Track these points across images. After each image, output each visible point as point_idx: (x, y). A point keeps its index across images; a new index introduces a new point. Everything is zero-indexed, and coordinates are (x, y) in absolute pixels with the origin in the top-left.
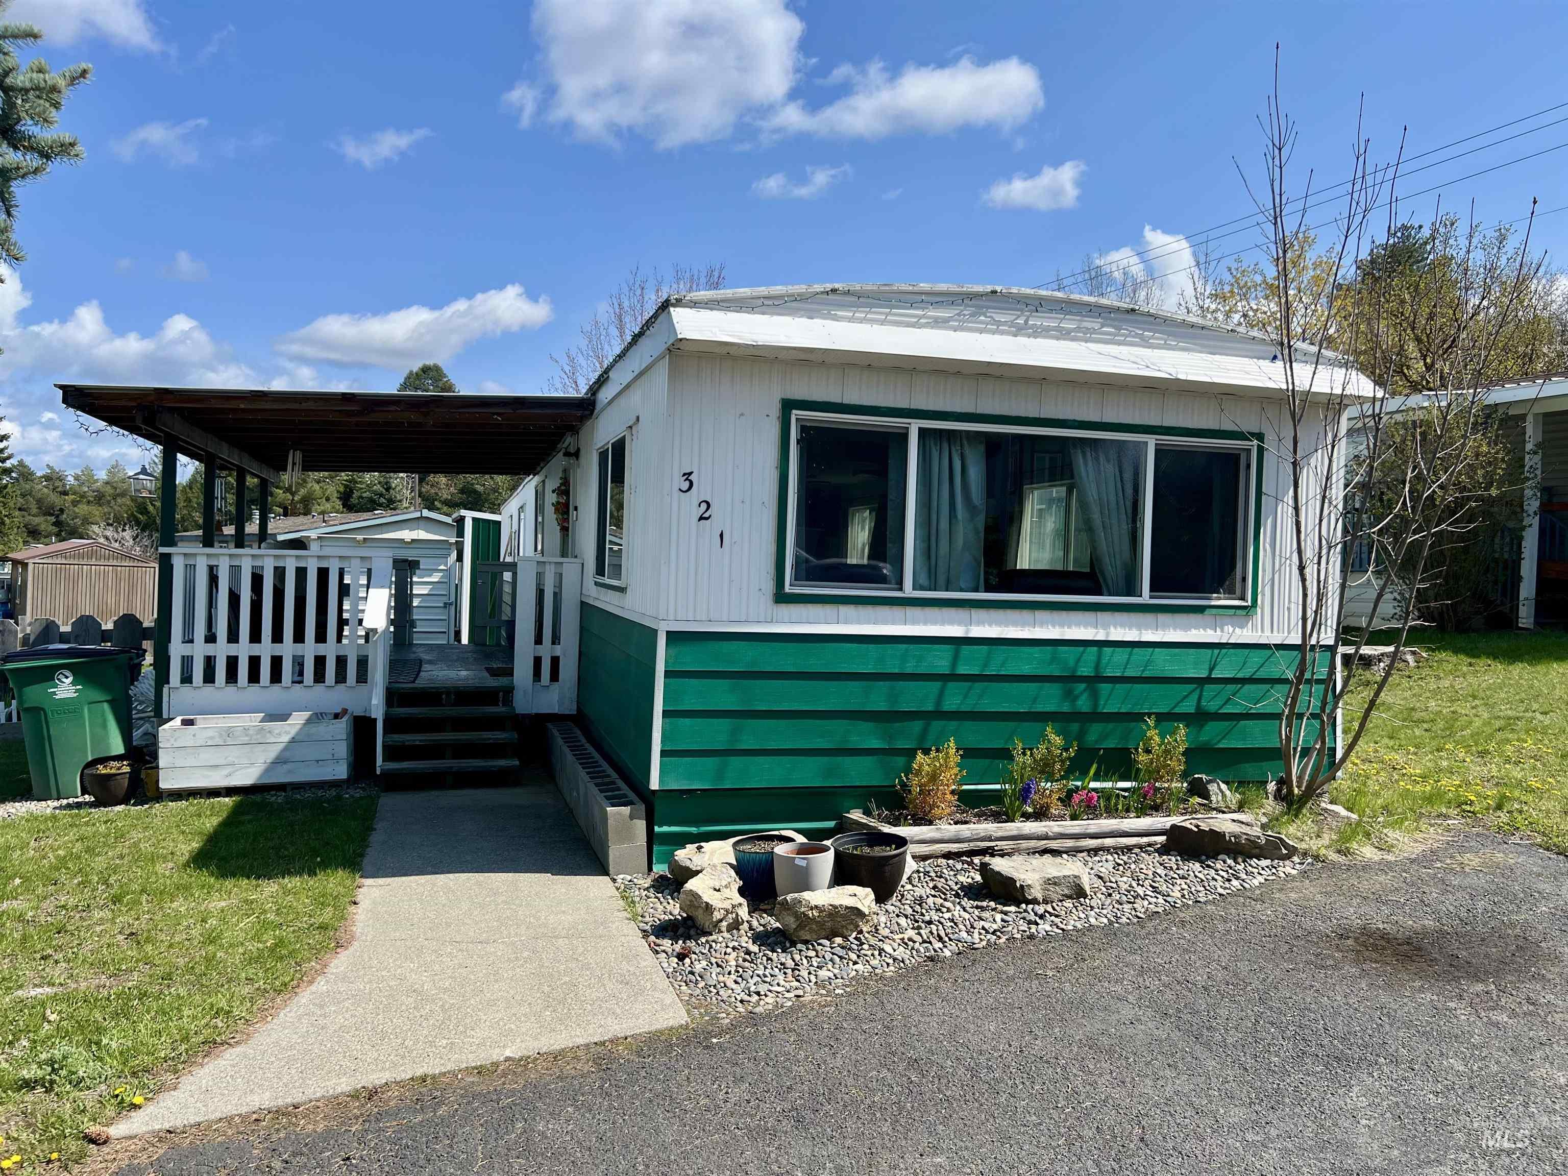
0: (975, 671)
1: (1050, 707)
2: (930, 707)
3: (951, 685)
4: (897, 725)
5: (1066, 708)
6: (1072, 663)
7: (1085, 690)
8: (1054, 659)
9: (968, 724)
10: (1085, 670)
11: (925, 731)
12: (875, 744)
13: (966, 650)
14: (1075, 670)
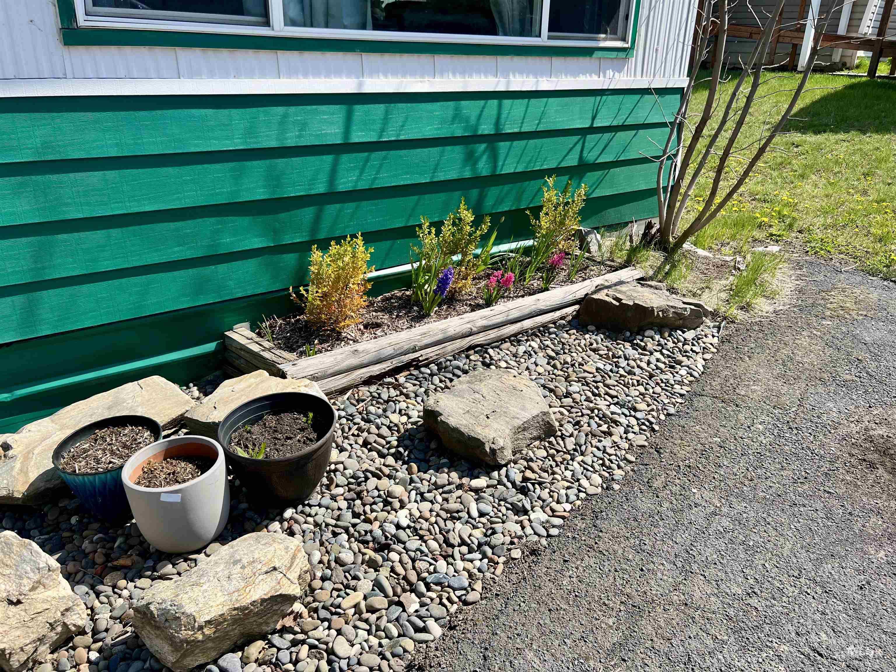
0: (372, 137)
1: (452, 175)
2: (321, 188)
3: (345, 158)
4: (283, 216)
5: (467, 174)
6: (473, 120)
7: (484, 152)
8: (457, 117)
9: (366, 205)
10: (486, 128)
11: (317, 219)
12: (257, 243)
13: (359, 110)
14: (476, 130)
